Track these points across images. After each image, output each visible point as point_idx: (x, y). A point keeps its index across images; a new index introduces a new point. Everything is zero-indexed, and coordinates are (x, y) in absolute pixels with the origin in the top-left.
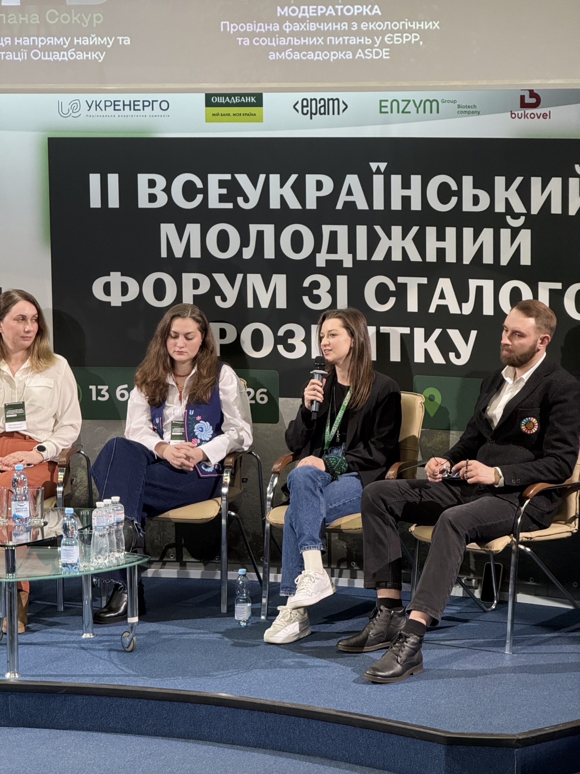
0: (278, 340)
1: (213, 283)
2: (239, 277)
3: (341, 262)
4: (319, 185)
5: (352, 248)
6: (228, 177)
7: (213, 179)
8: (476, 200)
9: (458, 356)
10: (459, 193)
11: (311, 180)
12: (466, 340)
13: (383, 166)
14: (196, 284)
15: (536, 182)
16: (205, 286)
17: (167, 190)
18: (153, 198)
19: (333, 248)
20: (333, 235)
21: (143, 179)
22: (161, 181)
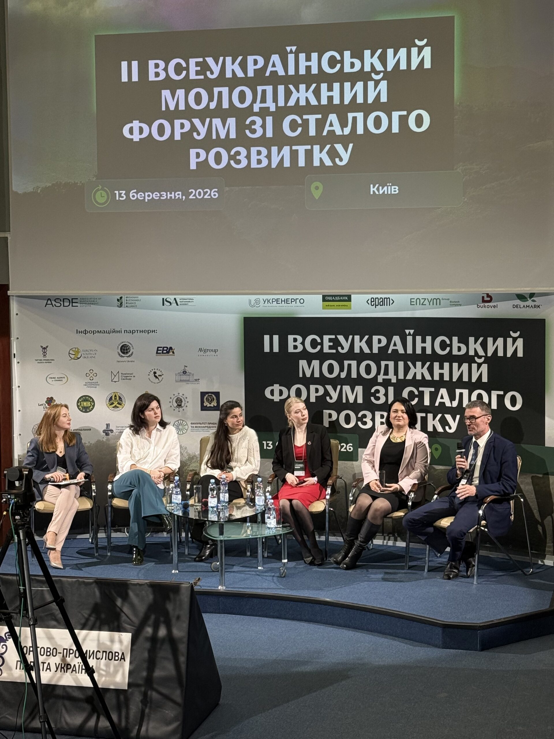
0: (358, 419)
1: (326, 390)
2: (339, 387)
3: (390, 380)
4: (380, 341)
5: (396, 373)
6: (333, 337)
7: (326, 338)
8: (459, 349)
9: (450, 428)
10: (451, 346)
11: (375, 338)
12: (454, 420)
13: (412, 331)
14: (317, 390)
15: (490, 340)
16: (321, 392)
17: (303, 343)
18: (295, 347)
19: (386, 373)
20: (387, 366)
21: (291, 338)
22: (300, 339)
